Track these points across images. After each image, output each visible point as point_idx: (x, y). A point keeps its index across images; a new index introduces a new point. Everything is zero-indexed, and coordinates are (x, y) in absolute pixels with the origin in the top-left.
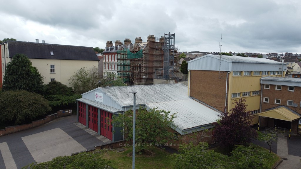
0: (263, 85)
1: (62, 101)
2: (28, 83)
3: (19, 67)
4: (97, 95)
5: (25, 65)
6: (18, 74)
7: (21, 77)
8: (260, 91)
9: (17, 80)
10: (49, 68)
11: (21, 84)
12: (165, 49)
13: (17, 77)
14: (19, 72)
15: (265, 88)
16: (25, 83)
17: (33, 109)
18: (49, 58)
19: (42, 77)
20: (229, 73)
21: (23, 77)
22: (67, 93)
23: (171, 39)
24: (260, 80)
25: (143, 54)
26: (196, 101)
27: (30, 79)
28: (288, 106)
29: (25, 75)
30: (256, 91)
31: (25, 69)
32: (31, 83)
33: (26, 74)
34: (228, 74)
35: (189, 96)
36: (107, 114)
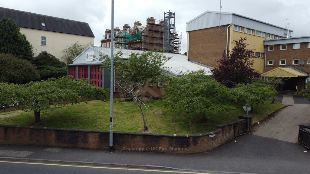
0: (267, 46)
1: (53, 71)
2: (15, 48)
3: (5, 30)
4: (87, 55)
5: (12, 29)
6: (4, 38)
7: (7, 41)
8: (264, 54)
9: (3, 44)
10: (40, 40)
11: (7, 49)
12: (165, 29)
13: (3, 40)
14: (5, 35)
15: (269, 50)
16: (12, 48)
17: (19, 73)
18: (40, 28)
19: (31, 46)
20: (230, 26)
21: (9, 42)
22: (58, 65)
23: (171, 19)
24: (264, 41)
25: (142, 35)
26: (195, 63)
27: (17, 44)
28: (294, 66)
29: (11, 39)
30: (260, 53)
31: (12, 33)
32: (18, 49)
33: (13, 38)
34: (229, 28)
35: (187, 60)
36: (97, 69)
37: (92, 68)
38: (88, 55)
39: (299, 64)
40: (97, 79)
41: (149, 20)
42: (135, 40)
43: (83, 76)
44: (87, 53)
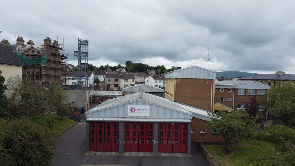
26: (183, 105)
28: (221, 102)
34: (213, 81)
35: (174, 102)
36: (173, 126)
37: (162, 125)
38: (136, 109)
39: (223, 101)
40: (173, 136)
41: (47, 40)
42: (39, 65)
43: (137, 134)
44: (133, 107)
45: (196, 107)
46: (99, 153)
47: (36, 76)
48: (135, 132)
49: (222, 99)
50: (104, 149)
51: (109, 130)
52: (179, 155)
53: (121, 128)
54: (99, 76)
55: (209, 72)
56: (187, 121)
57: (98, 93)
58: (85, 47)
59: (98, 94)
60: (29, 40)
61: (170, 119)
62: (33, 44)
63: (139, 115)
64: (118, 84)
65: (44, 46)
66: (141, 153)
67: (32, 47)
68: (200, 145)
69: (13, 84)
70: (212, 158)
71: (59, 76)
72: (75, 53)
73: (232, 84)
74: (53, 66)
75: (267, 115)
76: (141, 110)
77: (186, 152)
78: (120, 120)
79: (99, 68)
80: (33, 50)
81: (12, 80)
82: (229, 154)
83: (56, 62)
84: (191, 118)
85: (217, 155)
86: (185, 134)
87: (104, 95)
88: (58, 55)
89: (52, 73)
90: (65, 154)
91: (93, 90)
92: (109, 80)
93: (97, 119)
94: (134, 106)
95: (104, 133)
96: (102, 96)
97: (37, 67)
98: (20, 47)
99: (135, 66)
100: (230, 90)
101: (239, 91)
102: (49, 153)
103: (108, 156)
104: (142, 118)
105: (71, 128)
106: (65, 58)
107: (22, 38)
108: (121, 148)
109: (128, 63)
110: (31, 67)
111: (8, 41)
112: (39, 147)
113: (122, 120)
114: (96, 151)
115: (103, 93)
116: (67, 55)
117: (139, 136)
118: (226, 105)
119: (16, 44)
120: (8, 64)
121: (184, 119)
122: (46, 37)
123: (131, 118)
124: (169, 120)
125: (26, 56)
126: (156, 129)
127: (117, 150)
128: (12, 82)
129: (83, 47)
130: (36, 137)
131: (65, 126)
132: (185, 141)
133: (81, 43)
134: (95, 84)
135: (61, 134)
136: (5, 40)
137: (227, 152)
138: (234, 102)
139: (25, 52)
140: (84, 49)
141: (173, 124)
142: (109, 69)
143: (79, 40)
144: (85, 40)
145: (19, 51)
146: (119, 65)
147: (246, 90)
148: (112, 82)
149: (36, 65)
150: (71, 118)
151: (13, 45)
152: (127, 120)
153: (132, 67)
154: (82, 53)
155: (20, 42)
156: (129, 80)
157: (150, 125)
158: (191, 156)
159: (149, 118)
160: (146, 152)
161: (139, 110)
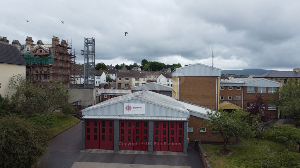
26: (186, 103)
28: (229, 100)
35: (177, 100)
36: (169, 125)
37: (157, 123)
38: (131, 107)
39: (232, 99)
40: (168, 134)
41: (55, 40)
42: (46, 64)
43: (132, 132)
44: (128, 105)
45: (200, 105)
46: (94, 151)
47: (44, 75)
48: (130, 130)
49: (230, 98)
50: (99, 147)
51: (104, 128)
52: (174, 154)
53: (116, 126)
54: (111, 75)
55: (214, 69)
56: (182, 120)
57: (107, 91)
58: (91, 45)
59: (107, 93)
60: (39, 40)
61: (166, 117)
62: (43, 44)
63: (134, 113)
64: (128, 82)
65: (51, 46)
66: (136, 151)
67: (40, 47)
68: (198, 145)
69: (15, 82)
70: (206, 157)
71: (68, 75)
72: (82, 51)
73: (242, 82)
74: (61, 65)
75: (279, 114)
76: (136, 108)
77: (183, 151)
78: (115, 118)
79: (114, 66)
80: (41, 49)
81: (15, 79)
82: (227, 154)
83: (64, 61)
84: (188, 116)
85: (214, 155)
86: (181, 133)
87: (113, 94)
88: (66, 54)
89: (60, 72)
90: (62, 151)
91: (104, 88)
92: (120, 79)
93: (93, 117)
94: (130, 104)
95: (100, 131)
96: (111, 95)
97: (44, 66)
98: (29, 46)
99: (151, 65)
100: (239, 88)
101: (248, 89)
102: (37, 149)
103: (103, 154)
104: (138, 116)
105: (74, 126)
106: (74, 58)
107: (31, 38)
108: (116, 146)
109: (144, 62)
110: (39, 67)
111: (19, 41)
112: (27, 144)
113: (117, 118)
114: (92, 148)
115: (113, 92)
116: (75, 54)
117: (134, 135)
118: (235, 104)
119: (25, 44)
120: (10, 63)
121: (180, 117)
122: (54, 37)
123: (127, 116)
124: (165, 119)
125: (34, 55)
126: (151, 127)
127: (112, 148)
128: (14, 81)
129: (90, 46)
130: (25, 133)
131: (68, 124)
132: (181, 140)
133: (87, 42)
134: (107, 82)
135: (63, 132)
136: (16, 40)
137: (226, 151)
138: (243, 100)
139: (33, 52)
140: (90, 48)
141: (169, 122)
142: (124, 68)
143: (85, 39)
144: (91, 39)
145: (27, 50)
146: (135, 64)
147: (256, 88)
148: (123, 80)
149: (44, 64)
150: (75, 116)
151: (23, 45)
152: (122, 118)
153: (148, 65)
154: (89, 52)
155: (29, 42)
156: (140, 79)
157: (145, 123)
158: (186, 155)
159: (145, 116)
160: (141, 150)
161: (135, 108)
